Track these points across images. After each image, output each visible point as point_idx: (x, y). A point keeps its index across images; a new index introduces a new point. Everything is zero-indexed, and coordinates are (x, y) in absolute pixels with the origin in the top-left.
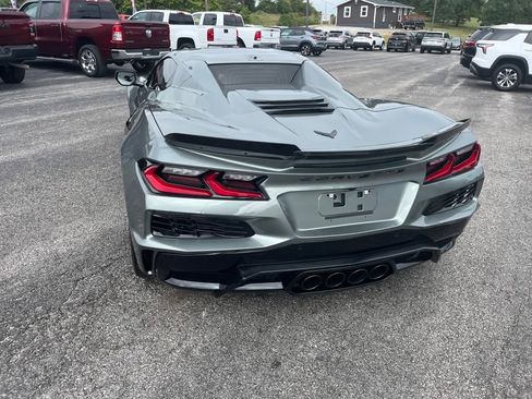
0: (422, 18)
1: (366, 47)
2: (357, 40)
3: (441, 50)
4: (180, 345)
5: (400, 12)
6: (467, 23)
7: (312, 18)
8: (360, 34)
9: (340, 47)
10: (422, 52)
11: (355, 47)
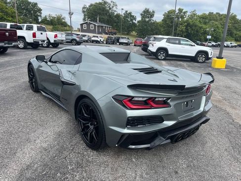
0: (115, 31)
1: (97, 42)
2: (93, 39)
3: (127, 44)
4: (136, 174)
5: (106, 28)
6: (131, 33)
7: (67, 28)
8: (94, 36)
9: (87, 41)
10: (120, 45)
11: (93, 41)
